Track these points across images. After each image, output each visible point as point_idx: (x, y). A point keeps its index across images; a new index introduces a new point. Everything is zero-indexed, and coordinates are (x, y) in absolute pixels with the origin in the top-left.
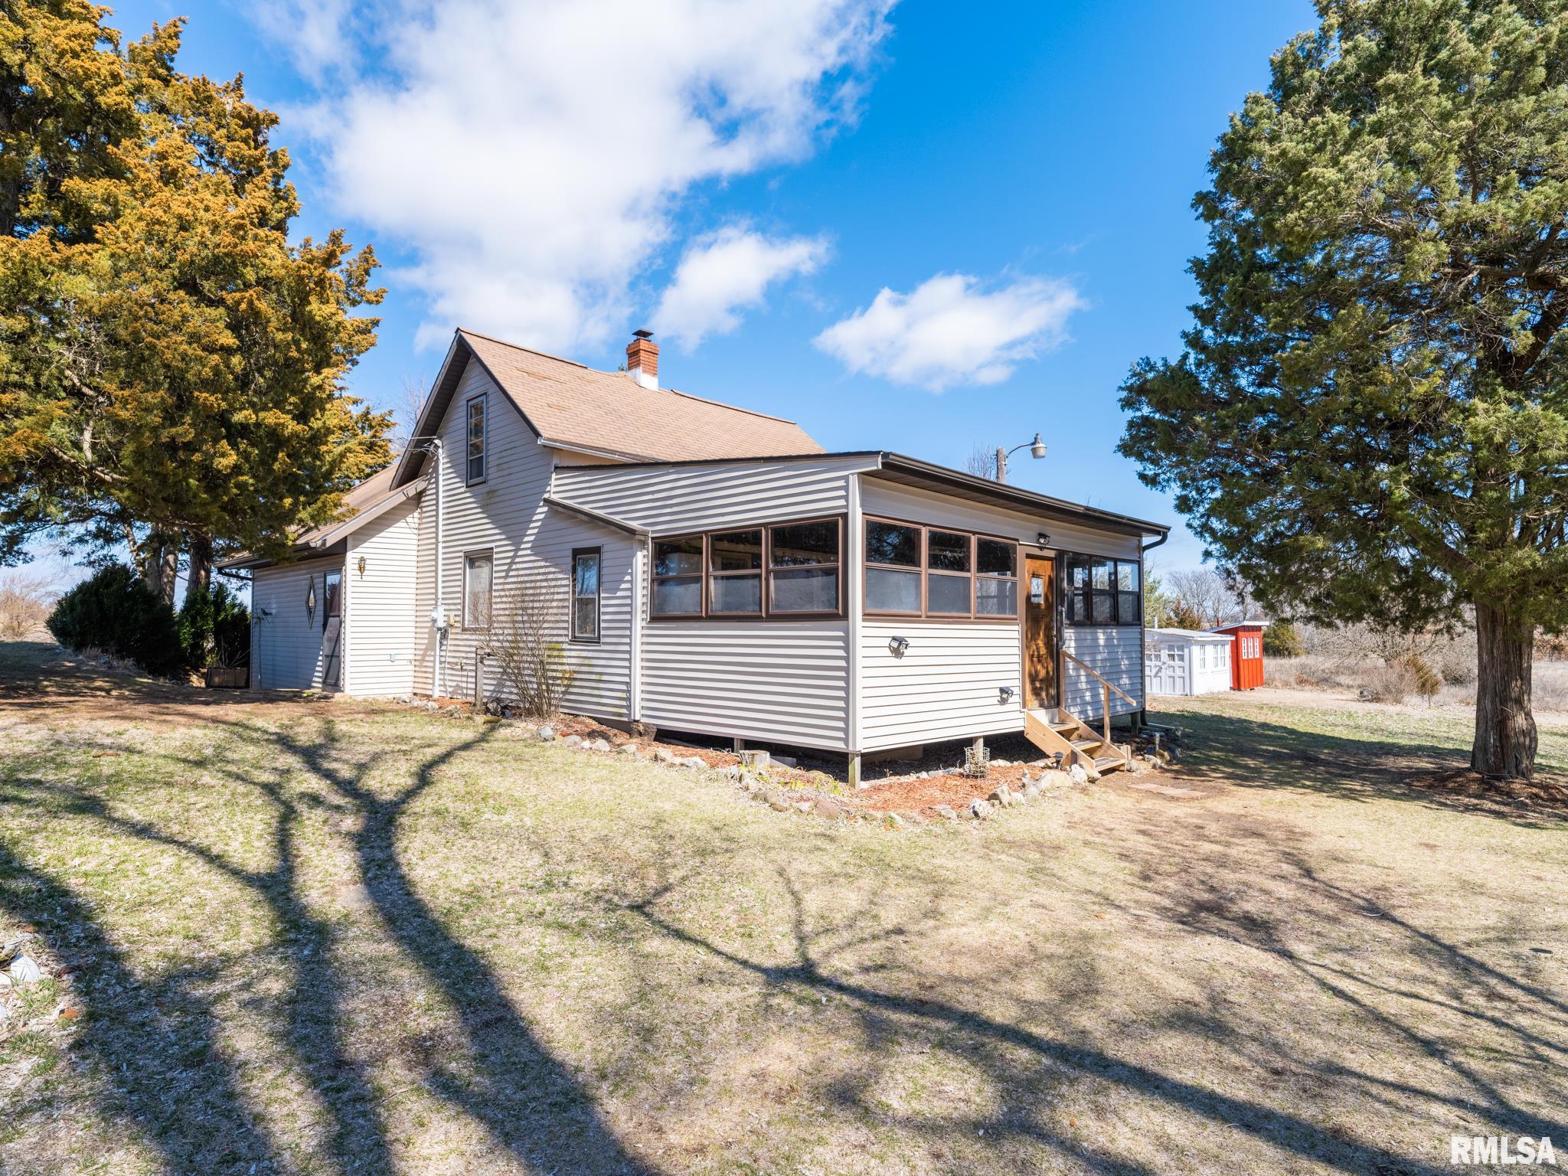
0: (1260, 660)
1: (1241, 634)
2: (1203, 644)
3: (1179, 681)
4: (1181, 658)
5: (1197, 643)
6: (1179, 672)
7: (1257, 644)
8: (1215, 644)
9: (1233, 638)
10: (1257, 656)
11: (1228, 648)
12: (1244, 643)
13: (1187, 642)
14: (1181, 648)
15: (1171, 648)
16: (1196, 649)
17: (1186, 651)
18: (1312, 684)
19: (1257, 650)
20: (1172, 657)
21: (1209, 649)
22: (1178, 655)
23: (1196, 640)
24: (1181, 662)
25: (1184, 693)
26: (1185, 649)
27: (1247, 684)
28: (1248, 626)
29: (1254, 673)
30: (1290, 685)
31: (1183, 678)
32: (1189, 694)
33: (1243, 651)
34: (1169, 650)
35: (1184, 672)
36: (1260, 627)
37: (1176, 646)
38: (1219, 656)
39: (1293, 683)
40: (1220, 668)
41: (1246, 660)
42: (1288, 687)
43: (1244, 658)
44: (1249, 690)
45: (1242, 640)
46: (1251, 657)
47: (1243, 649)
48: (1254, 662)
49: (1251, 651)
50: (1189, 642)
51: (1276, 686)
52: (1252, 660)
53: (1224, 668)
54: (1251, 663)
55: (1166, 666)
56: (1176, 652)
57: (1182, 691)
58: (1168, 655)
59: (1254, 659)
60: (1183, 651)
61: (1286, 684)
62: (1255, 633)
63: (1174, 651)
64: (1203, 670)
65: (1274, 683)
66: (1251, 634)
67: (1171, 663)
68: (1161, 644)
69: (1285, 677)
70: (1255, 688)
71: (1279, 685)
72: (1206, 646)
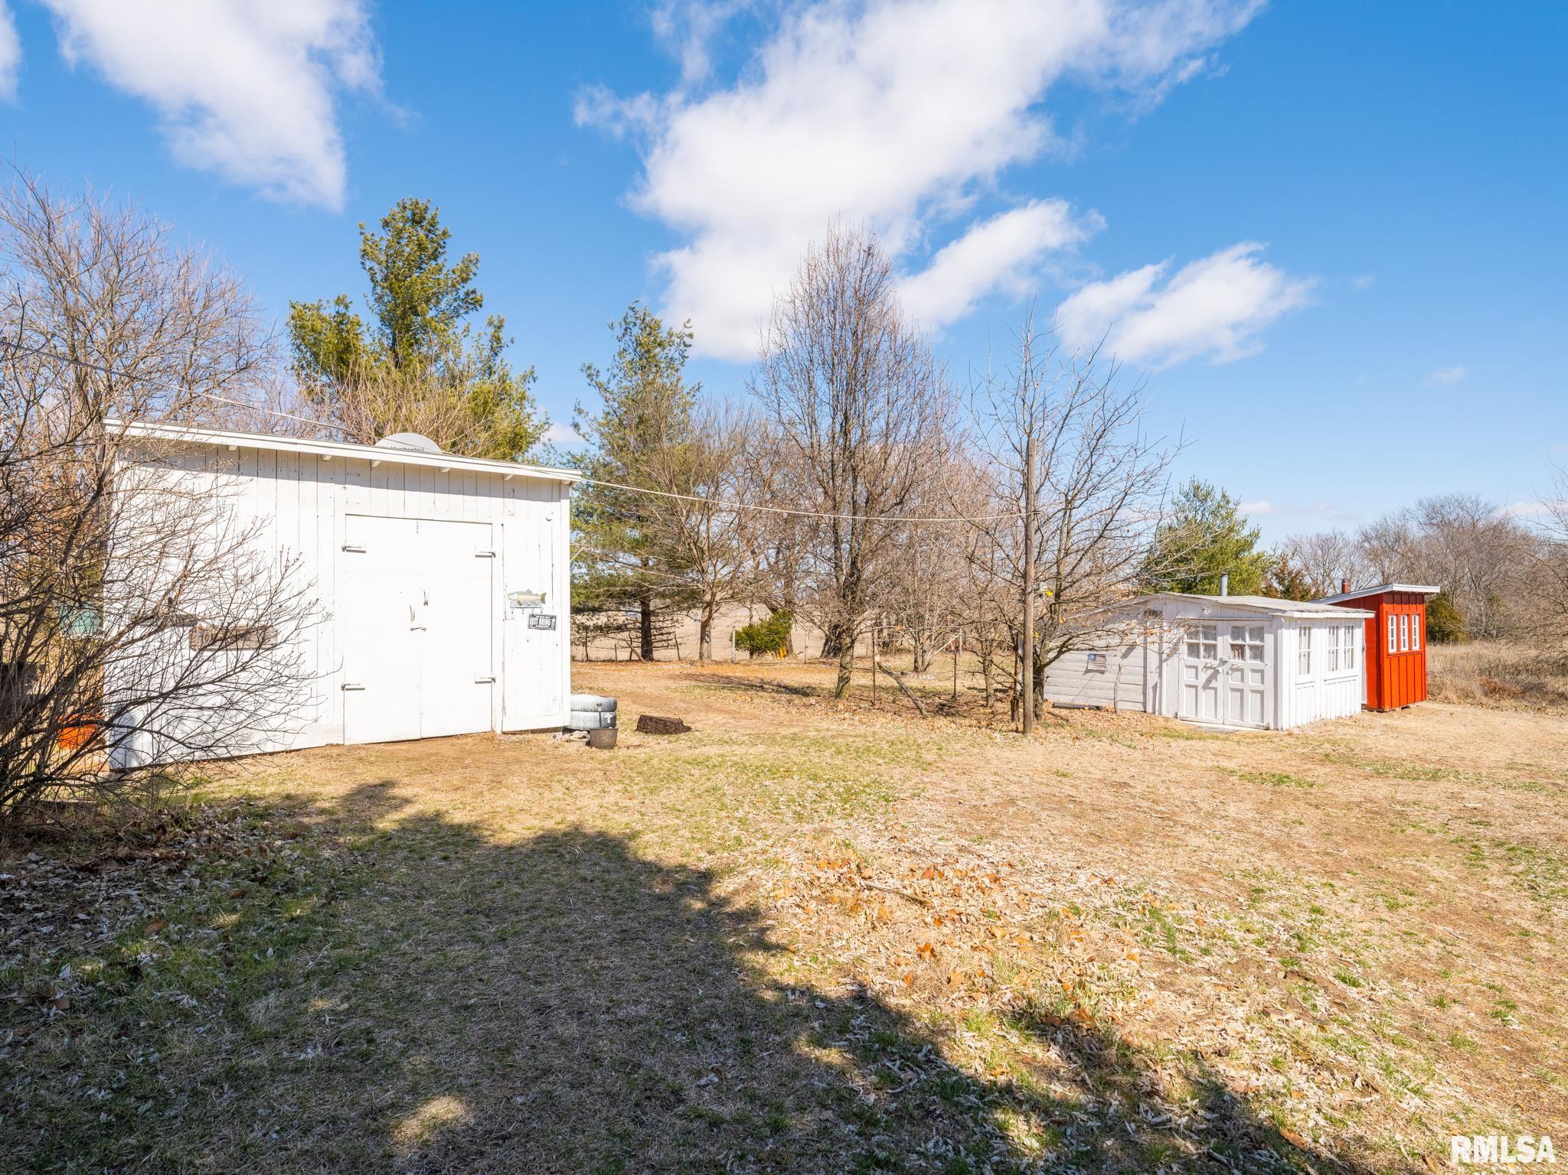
0: (1422, 654)
1: (1386, 607)
2: (1306, 627)
3: (1252, 700)
4: (1258, 653)
5: (1292, 622)
6: (1252, 681)
7: (1416, 626)
8: (1333, 625)
9: (1371, 615)
10: (1416, 648)
11: (1359, 634)
12: (1391, 625)
13: (1272, 621)
14: (1258, 633)
15: (1237, 633)
16: (1290, 638)
17: (1269, 638)
18: (1514, 696)
19: (1416, 637)
20: (1239, 650)
21: (1320, 635)
22: (1251, 647)
23: (1291, 618)
24: (1258, 662)
25: (1263, 722)
26: (1266, 635)
27: (1396, 700)
28: (1400, 593)
29: (1411, 678)
30: (1474, 698)
31: (1262, 693)
32: (1272, 726)
33: (1390, 638)
34: (1234, 638)
35: (1263, 682)
36: (1422, 595)
37: (1247, 628)
38: (1341, 648)
39: (1479, 694)
40: (1343, 671)
41: (1394, 655)
42: (1470, 700)
43: (1391, 651)
44: (1398, 709)
45: (1387, 619)
46: (1405, 649)
47: (1390, 634)
48: (1410, 658)
49: (1405, 637)
50: (1275, 622)
51: (1447, 700)
52: (1405, 654)
53: (1351, 672)
54: (1403, 660)
55: (1227, 667)
56: (1248, 641)
57: (1258, 718)
58: (1232, 645)
59: (1411, 653)
60: (1262, 640)
61: (1466, 695)
62: (1413, 606)
63: (1244, 639)
64: (1306, 678)
65: (1444, 693)
66: (1406, 607)
67: (1238, 662)
68: (1219, 624)
69: (1462, 683)
70: (1411, 706)
71: (1453, 696)
72: (1313, 631)
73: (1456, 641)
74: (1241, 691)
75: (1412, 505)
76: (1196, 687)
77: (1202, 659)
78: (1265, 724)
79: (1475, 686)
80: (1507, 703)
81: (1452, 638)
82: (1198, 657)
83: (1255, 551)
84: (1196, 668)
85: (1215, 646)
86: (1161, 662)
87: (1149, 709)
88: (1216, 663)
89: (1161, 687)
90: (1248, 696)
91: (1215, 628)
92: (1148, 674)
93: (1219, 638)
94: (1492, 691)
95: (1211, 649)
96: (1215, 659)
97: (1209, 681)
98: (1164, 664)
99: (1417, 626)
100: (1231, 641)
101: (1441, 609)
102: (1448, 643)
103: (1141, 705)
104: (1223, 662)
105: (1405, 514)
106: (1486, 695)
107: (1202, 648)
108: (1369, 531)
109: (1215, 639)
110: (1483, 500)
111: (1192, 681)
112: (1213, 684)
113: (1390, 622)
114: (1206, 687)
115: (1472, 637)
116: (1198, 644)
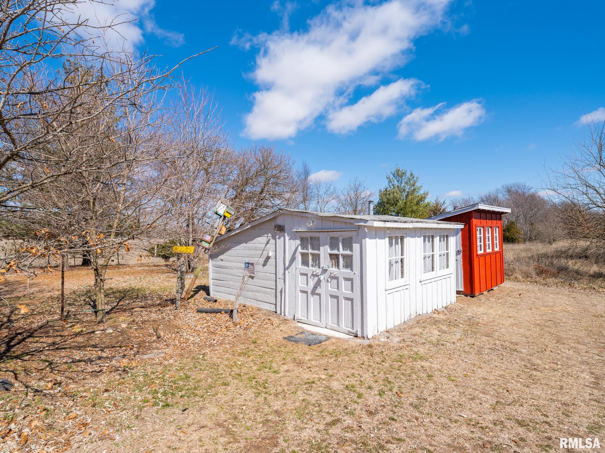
0: (501, 252)
1: (475, 221)
2: (397, 235)
3: (345, 307)
4: (349, 263)
5: (379, 232)
6: (345, 289)
8: (428, 234)
10: (497, 249)
12: (479, 235)
13: (358, 231)
14: (348, 244)
15: (333, 244)
17: (356, 247)
18: (553, 275)
19: (497, 241)
20: (334, 257)
21: (414, 243)
22: (344, 256)
23: (371, 228)
24: (348, 271)
25: (353, 328)
26: (354, 245)
27: (483, 286)
28: (484, 211)
29: (493, 269)
30: (531, 277)
31: (351, 300)
32: (359, 334)
33: (479, 244)
34: (332, 248)
35: (352, 290)
36: (500, 214)
37: (341, 239)
38: (437, 253)
39: (534, 275)
40: (439, 272)
41: (482, 255)
42: (529, 279)
43: (479, 252)
44: (485, 293)
45: (476, 230)
46: (488, 251)
47: (478, 240)
48: (493, 256)
49: (489, 242)
50: (360, 232)
51: (516, 280)
52: (489, 254)
53: (446, 271)
54: (488, 257)
55: (327, 274)
56: (342, 251)
57: (350, 325)
58: (331, 255)
59: (494, 253)
60: (351, 250)
61: (527, 275)
62: (494, 222)
63: (338, 250)
64: (400, 282)
65: (515, 275)
66: (489, 222)
67: (334, 270)
68: (322, 236)
69: (524, 268)
70: (495, 288)
71: (519, 277)
72: (407, 240)
73: (518, 242)
74: (337, 297)
75: (500, 187)
76: (306, 292)
77: (311, 268)
78: (354, 331)
79: (531, 270)
80: (550, 280)
81: (516, 241)
82: (308, 266)
83: (426, 201)
84: (306, 275)
85: (319, 255)
86: (285, 270)
87: (279, 312)
88: (319, 271)
89: (285, 292)
90: (343, 302)
91: (318, 239)
92: (278, 280)
93: (322, 248)
94: (541, 272)
95: (316, 258)
96: (319, 267)
97: (315, 287)
98: (287, 272)
99: (497, 235)
100: (329, 251)
101: (512, 229)
102: (515, 243)
103: (274, 306)
104: (325, 271)
105: (498, 190)
106: (538, 275)
107: (310, 258)
108: (483, 197)
109: (319, 250)
110: (527, 185)
111: (304, 287)
112: (318, 291)
113: (478, 232)
114: (313, 293)
115: (525, 241)
116: (308, 254)
